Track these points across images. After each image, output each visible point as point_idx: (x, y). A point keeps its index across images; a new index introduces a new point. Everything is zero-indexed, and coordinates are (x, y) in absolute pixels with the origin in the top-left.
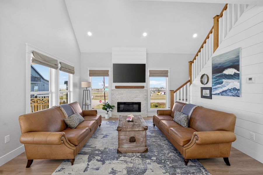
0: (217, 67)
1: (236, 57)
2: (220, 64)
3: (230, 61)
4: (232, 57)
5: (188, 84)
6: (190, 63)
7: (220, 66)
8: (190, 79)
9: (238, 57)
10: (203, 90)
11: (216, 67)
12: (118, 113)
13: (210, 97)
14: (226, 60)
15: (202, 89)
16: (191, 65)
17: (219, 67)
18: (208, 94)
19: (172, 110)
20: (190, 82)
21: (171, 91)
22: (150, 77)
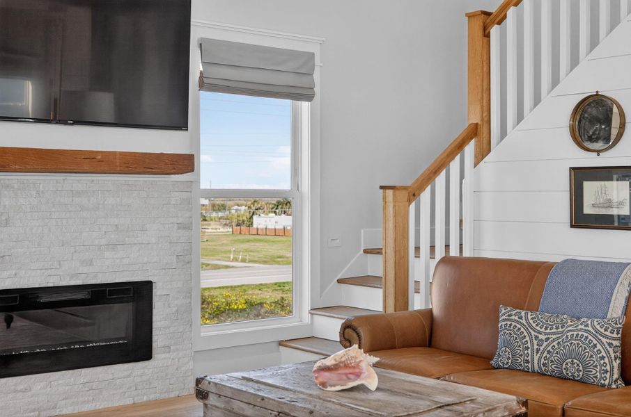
5: (470, 149)
6: (478, 23)
8: (475, 119)
10: (586, 183)
15: (580, 176)
16: (487, 35)
18: (620, 204)
19: (436, 312)
20: (473, 142)
21: (390, 192)
22: (203, 85)
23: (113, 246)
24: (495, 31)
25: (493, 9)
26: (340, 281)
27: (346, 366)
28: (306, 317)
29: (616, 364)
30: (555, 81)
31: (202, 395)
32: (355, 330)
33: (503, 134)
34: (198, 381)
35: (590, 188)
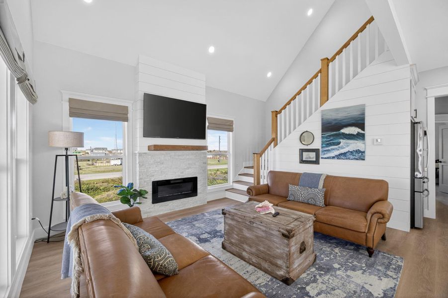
0: (331, 123)
1: (360, 115)
2: (335, 120)
3: (352, 118)
4: (355, 113)
5: (272, 144)
6: (274, 114)
7: (336, 123)
8: (274, 136)
9: (364, 114)
10: (304, 153)
11: (328, 123)
12: (153, 205)
13: (317, 162)
14: (346, 116)
15: (302, 151)
17: (333, 124)
18: (313, 158)
19: (269, 184)
20: (273, 143)
21: (256, 155)
22: (208, 128)
23: (188, 168)
24: (278, 115)
25: (278, 110)
26: (239, 175)
27: (265, 207)
28: (231, 184)
29: (323, 200)
30: (295, 128)
31: (224, 213)
32: (251, 190)
33: (281, 141)
34: (223, 210)
35: (305, 154)
